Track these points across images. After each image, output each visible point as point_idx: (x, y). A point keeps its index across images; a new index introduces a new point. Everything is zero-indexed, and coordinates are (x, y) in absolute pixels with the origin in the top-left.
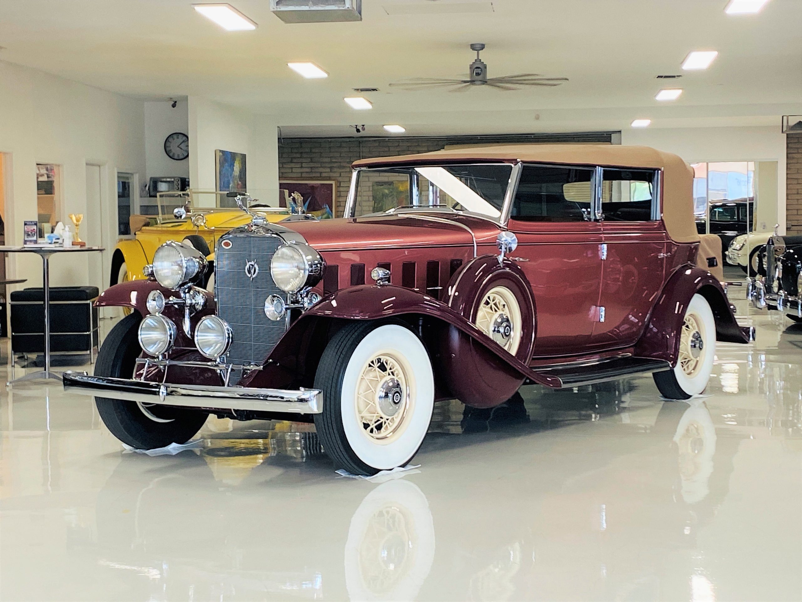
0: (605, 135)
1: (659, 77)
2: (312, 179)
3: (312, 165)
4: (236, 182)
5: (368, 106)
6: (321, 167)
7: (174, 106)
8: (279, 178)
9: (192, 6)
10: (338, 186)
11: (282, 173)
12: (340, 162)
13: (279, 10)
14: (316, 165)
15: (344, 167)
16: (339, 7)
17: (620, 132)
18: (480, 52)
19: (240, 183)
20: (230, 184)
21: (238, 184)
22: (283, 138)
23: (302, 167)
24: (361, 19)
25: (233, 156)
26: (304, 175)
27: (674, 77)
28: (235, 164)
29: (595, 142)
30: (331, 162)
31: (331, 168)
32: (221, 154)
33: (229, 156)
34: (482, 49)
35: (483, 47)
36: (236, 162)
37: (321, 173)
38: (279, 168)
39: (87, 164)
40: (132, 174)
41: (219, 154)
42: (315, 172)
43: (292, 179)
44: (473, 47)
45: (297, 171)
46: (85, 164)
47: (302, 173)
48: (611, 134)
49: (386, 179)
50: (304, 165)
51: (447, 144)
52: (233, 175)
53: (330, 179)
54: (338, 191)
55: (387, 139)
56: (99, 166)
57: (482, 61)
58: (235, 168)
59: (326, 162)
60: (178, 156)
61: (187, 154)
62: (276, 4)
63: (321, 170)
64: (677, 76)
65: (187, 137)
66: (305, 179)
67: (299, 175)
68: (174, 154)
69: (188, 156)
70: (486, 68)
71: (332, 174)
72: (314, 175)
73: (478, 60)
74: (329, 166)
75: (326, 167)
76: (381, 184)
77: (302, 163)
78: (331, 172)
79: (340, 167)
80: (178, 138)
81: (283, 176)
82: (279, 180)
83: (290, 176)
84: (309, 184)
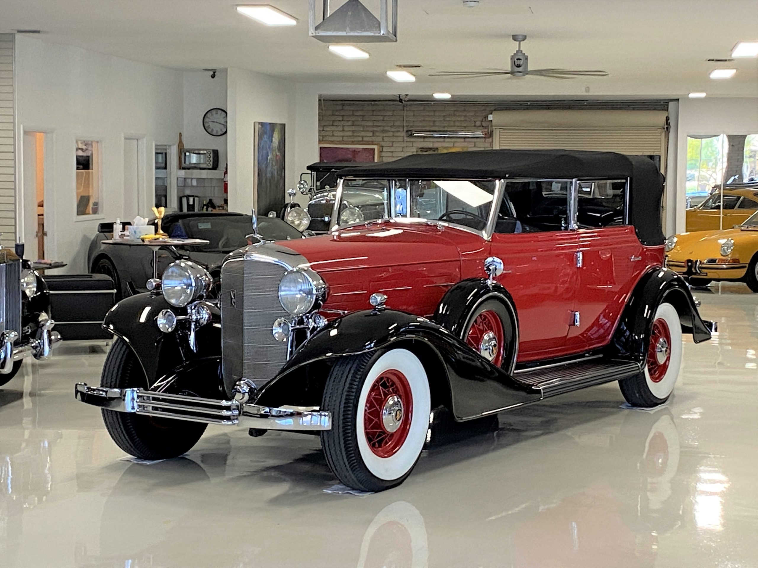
0: (662, 103)
1: (709, 60)
2: (353, 143)
3: (353, 128)
4: (274, 153)
5: (412, 79)
6: (363, 131)
7: (213, 76)
8: (319, 141)
9: (235, 6)
10: (381, 152)
11: (323, 136)
12: (383, 126)
13: (317, 34)
14: (357, 128)
15: (387, 131)
16: (375, 33)
17: (678, 100)
18: (522, 42)
19: (278, 154)
20: (268, 156)
21: (277, 155)
22: (324, 100)
23: (343, 130)
24: (396, 41)
25: (273, 126)
26: (345, 139)
27: (726, 60)
28: (274, 135)
29: (650, 110)
30: (373, 126)
31: (373, 132)
32: (260, 126)
33: (268, 128)
34: (524, 40)
35: (524, 38)
36: (275, 133)
37: (363, 137)
38: (319, 131)
39: (125, 139)
40: (170, 146)
41: (257, 126)
42: (357, 136)
43: (332, 142)
44: (515, 38)
45: (339, 135)
46: (123, 138)
47: (343, 137)
48: (668, 102)
49: (431, 145)
50: (346, 129)
51: (495, 110)
52: (271, 147)
53: (372, 143)
54: (380, 157)
55: (432, 103)
56: (137, 140)
57: (523, 52)
58: (273, 139)
59: (369, 126)
60: (217, 132)
61: (224, 131)
62: (314, 29)
63: (363, 134)
64: (729, 60)
65: (226, 113)
66: (347, 142)
67: (341, 139)
68: (212, 130)
69: (226, 132)
70: (527, 59)
71: (374, 139)
72: (356, 139)
73: (519, 51)
74: (371, 129)
75: (368, 131)
76: (425, 150)
77: (343, 126)
78: (373, 136)
79: (383, 131)
80: (217, 114)
81: (324, 139)
82: (319, 143)
83: (330, 139)
84: (351, 148)
